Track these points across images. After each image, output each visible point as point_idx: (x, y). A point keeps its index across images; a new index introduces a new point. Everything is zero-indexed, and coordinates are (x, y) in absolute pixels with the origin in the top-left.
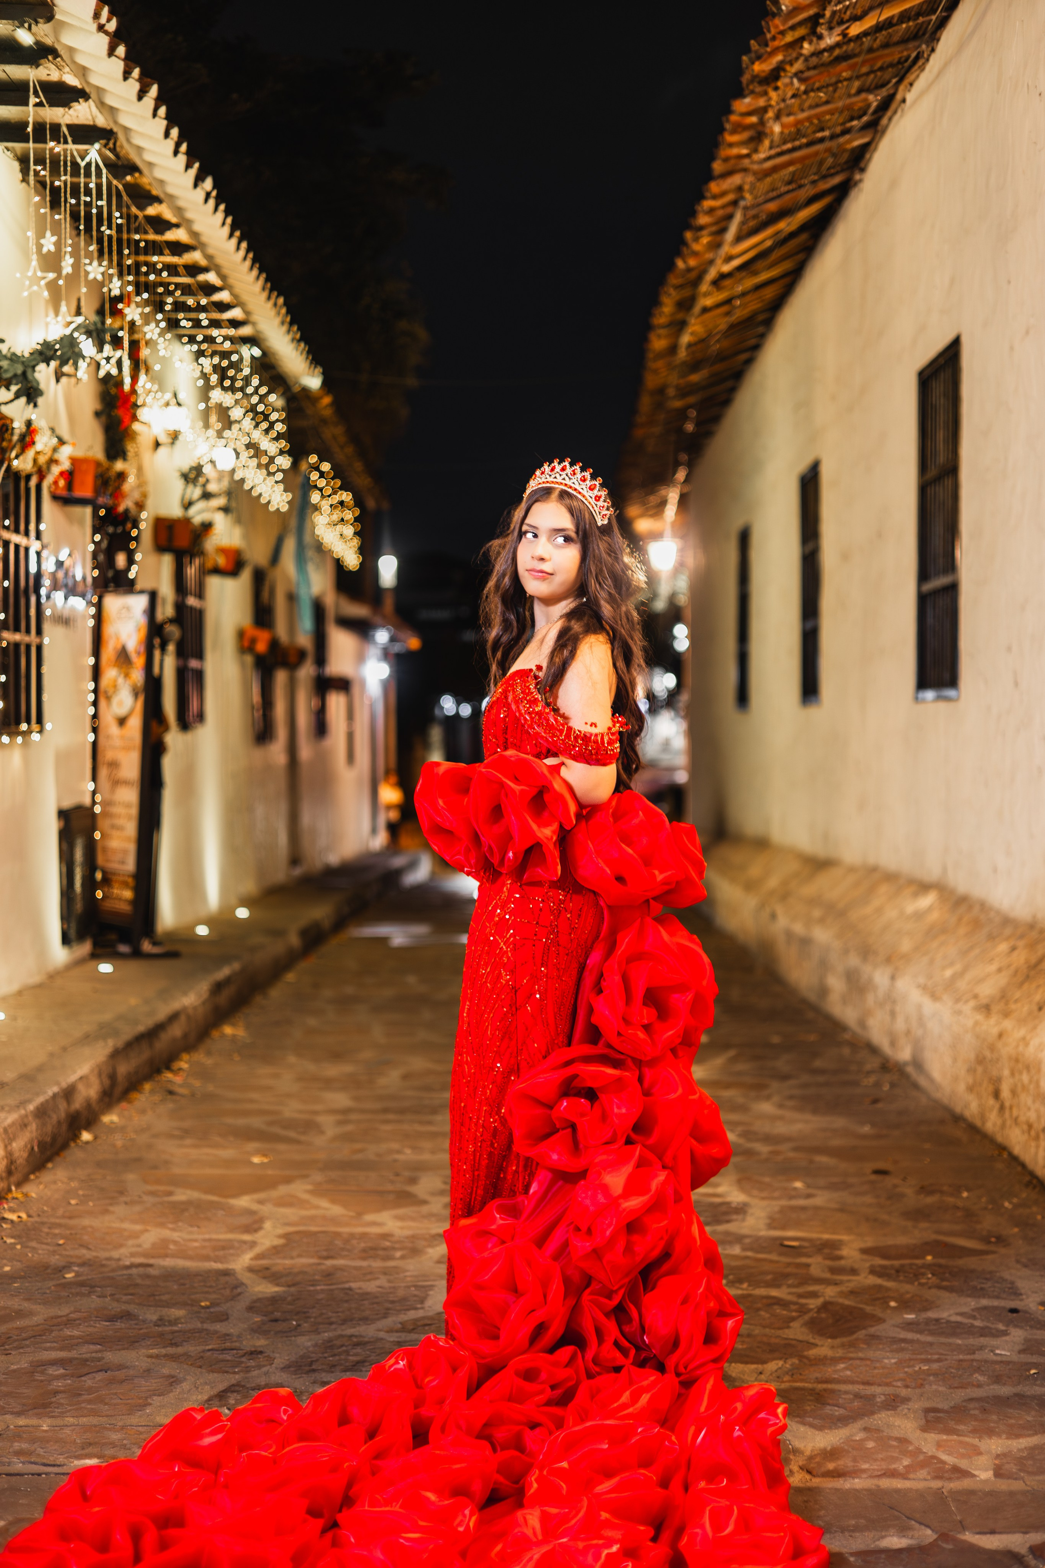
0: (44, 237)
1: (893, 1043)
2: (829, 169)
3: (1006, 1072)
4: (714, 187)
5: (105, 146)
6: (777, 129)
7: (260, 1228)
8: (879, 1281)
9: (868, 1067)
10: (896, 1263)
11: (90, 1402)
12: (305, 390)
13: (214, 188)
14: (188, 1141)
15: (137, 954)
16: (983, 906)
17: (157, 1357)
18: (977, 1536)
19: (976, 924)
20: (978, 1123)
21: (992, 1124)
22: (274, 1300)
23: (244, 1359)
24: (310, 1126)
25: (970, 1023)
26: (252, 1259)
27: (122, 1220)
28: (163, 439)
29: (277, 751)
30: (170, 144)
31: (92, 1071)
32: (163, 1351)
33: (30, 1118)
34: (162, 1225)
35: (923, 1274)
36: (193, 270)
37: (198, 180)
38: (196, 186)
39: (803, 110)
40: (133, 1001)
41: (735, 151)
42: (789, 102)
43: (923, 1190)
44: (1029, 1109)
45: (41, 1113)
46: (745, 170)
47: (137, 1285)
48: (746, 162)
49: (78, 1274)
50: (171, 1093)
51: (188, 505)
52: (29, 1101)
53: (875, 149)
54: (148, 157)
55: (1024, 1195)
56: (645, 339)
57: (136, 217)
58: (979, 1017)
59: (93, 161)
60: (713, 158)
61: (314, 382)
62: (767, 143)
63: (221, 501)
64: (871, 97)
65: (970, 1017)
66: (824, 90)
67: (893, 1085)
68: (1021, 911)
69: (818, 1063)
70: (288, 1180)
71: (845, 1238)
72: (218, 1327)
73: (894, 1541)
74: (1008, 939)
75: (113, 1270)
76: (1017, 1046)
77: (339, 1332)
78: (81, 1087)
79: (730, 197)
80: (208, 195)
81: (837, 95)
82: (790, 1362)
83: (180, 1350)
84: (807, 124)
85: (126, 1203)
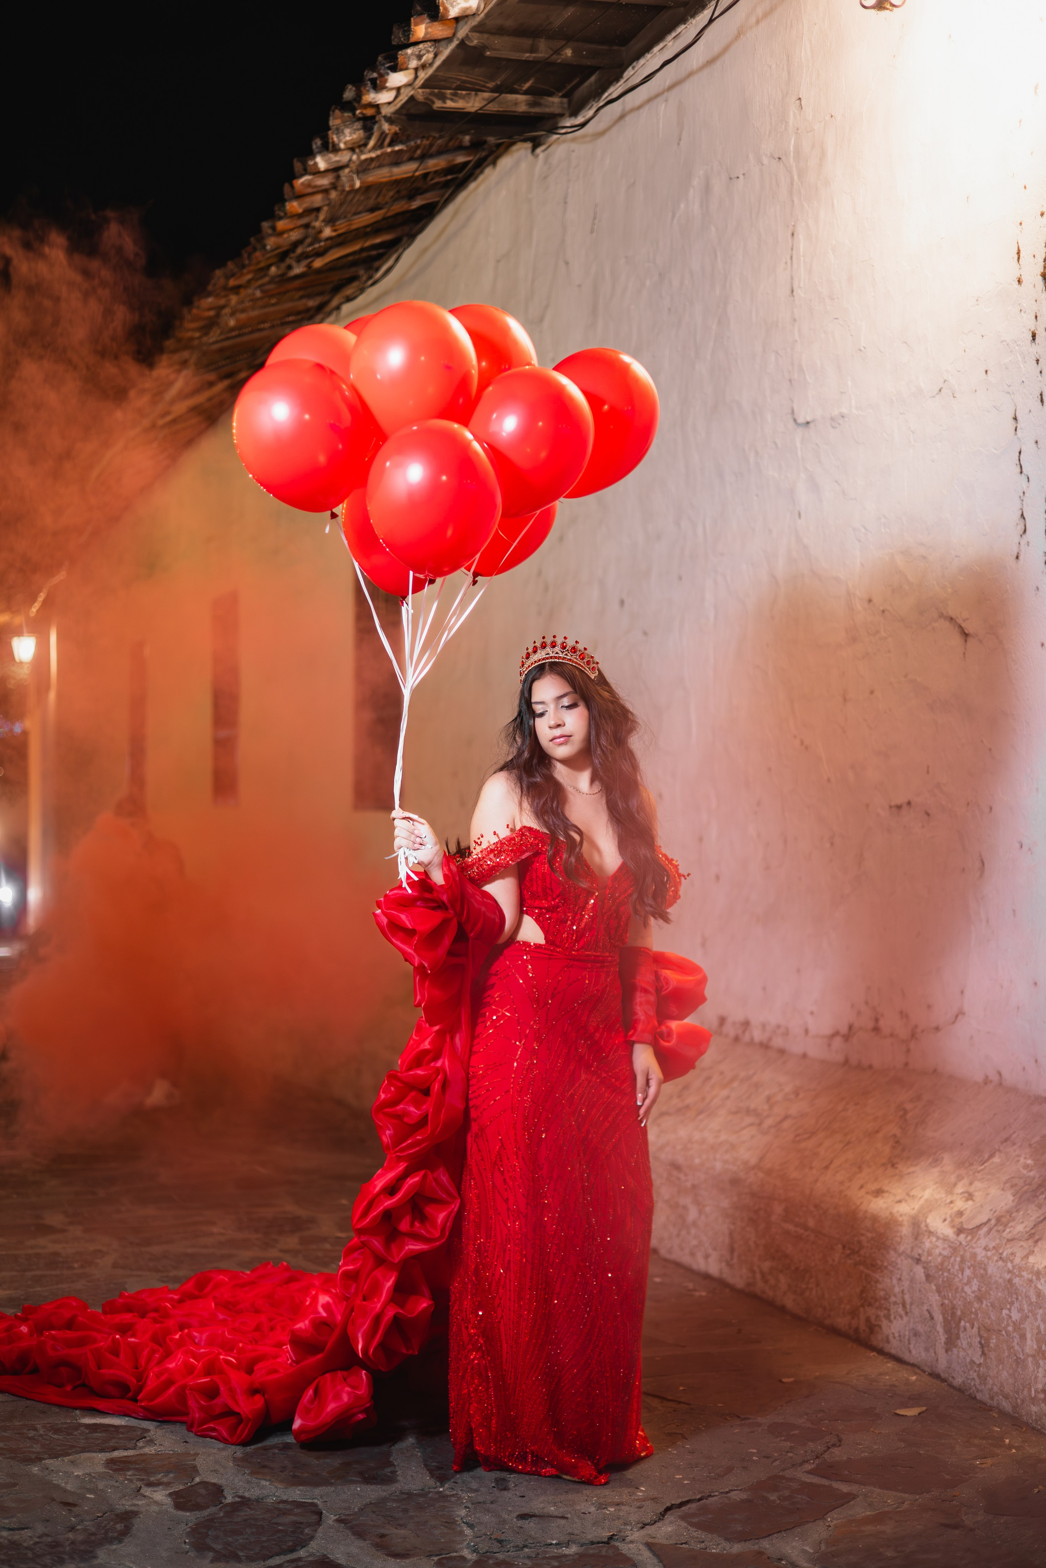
41: (189, 334)
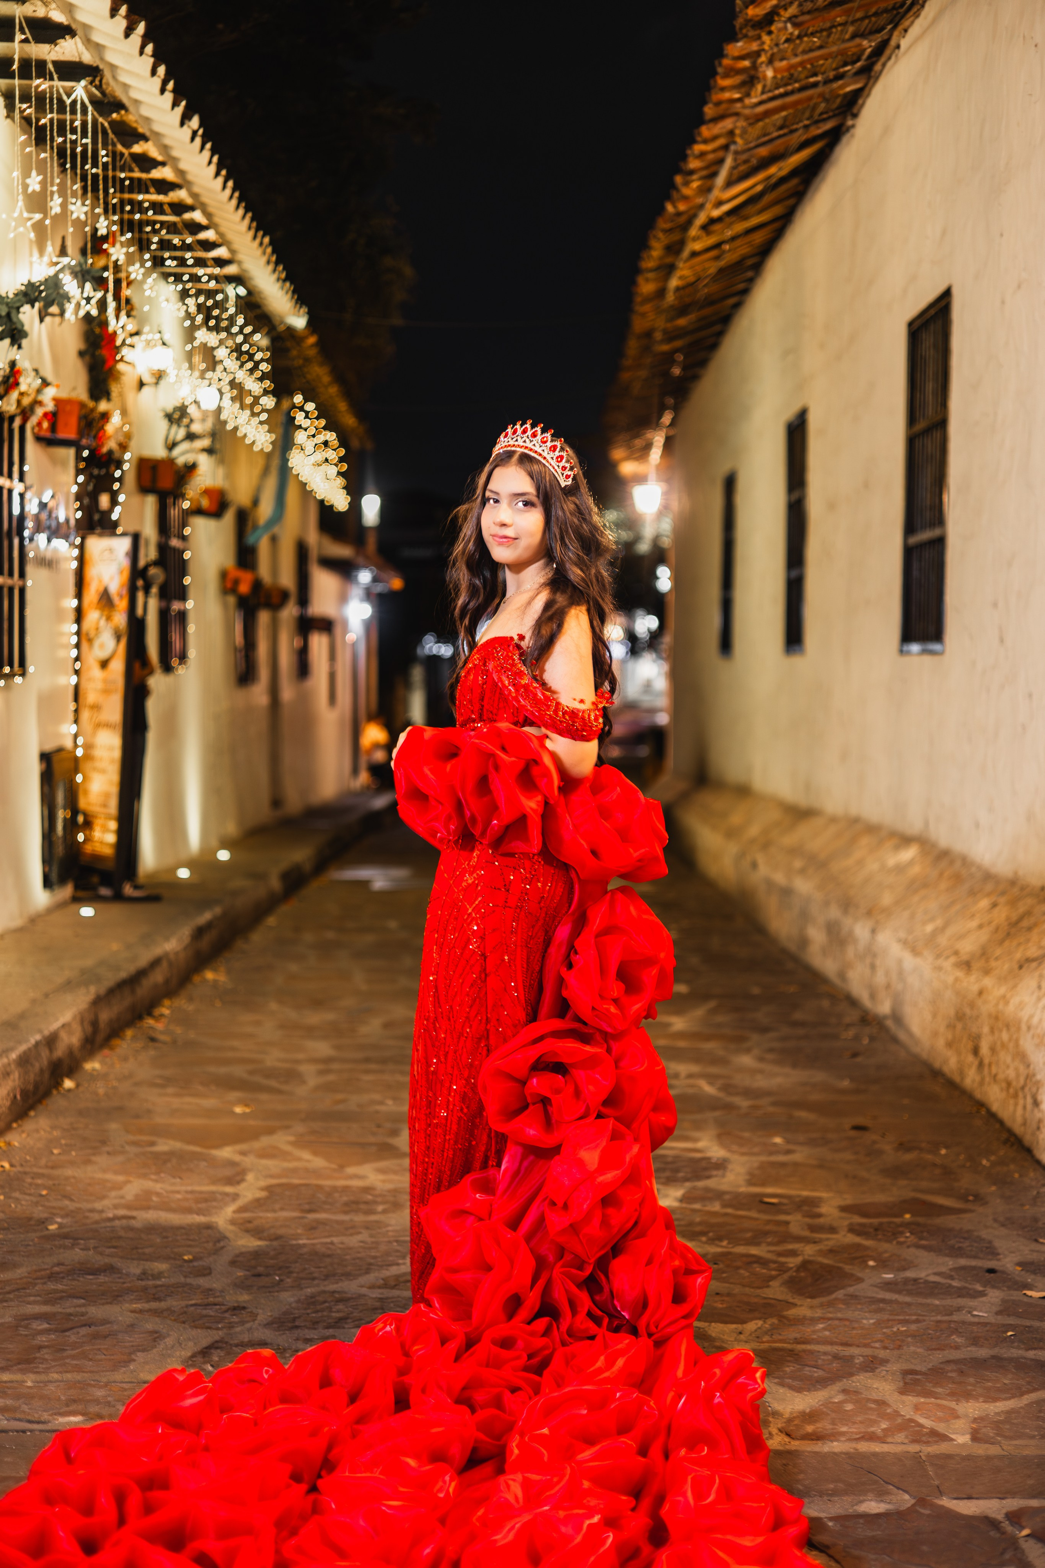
0: (30, 177)
1: (873, 996)
2: (821, 114)
3: (986, 1030)
4: (706, 131)
5: (91, 83)
6: (770, 73)
7: (243, 1180)
8: (857, 1240)
9: (847, 1020)
10: (875, 1221)
11: (73, 1357)
12: (290, 330)
13: (200, 127)
14: (170, 1090)
15: (119, 897)
16: (965, 861)
17: (141, 1311)
18: (955, 1501)
19: (958, 879)
20: (957, 1079)
21: (971, 1079)
22: (257, 1254)
23: (227, 1315)
24: (291, 1075)
25: (950, 979)
26: (234, 1212)
27: (104, 1171)
28: (147, 378)
29: (259, 693)
30: (157, 82)
31: (74, 1018)
32: (147, 1306)
33: (13, 1066)
34: (144, 1176)
35: (902, 1233)
36: (179, 208)
37: (185, 119)
38: (182, 124)
39: (796, 55)
40: (115, 946)
41: (727, 95)
42: (782, 47)
43: (902, 1147)
44: (1008, 1067)
45: (24, 1061)
46: (737, 114)
47: (120, 1238)
48: (738, 105)
49: (61, 1226)
50: (153, 1040)
51: (171, 446)
52: (12, 1049)
53: (868, 95)
54: (134, 94)
55: (1002, 1153)
56: (633, 283)
57: (122, 155)
58: (960, 974)
59: (79, 98)
60: (705, 102)
61: (299, 322)
62: (759, 87)
63: (206, 442)
64: (865, 43)
65: (951, 974)
66: (818, 35)
67: (872, 1039)
68: (1003, 868)
69: (798, 1016)
70: (271, 1131)
71: (824, 1195)
72: (202, 1281)
73: (872, 1506)
74: (988, 895)
75: (97, 1222)
76: (997, 1004)
77: (322, 1288)
78: (63, 1035)
79: (721, 141)
80: (194, 134)
81: (831, 40)
82: (770, 1321)
83: (163, 1305)
84: (800, 69)
85: (109, 1153)
